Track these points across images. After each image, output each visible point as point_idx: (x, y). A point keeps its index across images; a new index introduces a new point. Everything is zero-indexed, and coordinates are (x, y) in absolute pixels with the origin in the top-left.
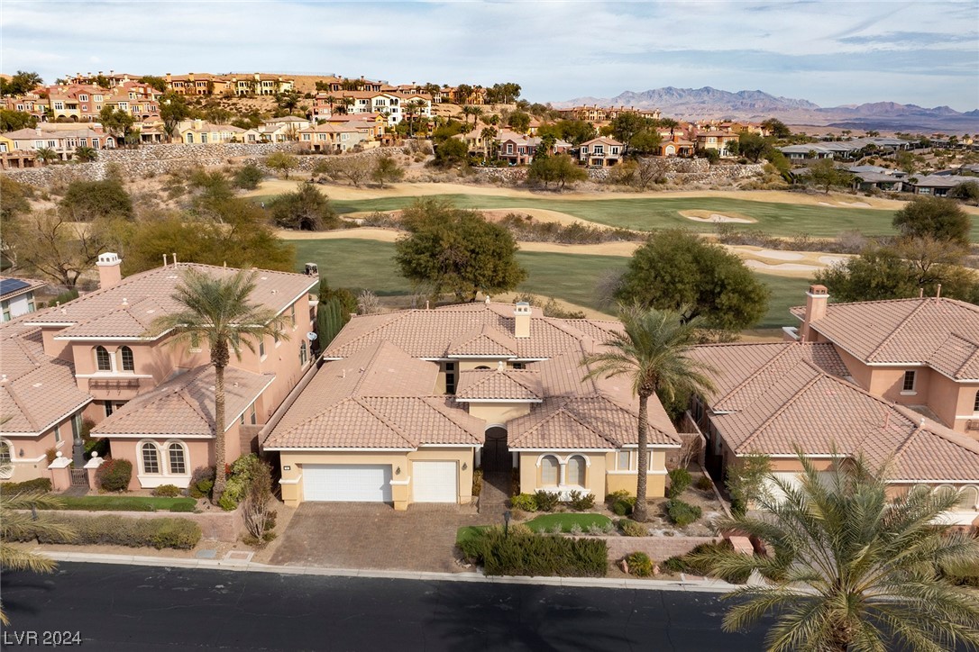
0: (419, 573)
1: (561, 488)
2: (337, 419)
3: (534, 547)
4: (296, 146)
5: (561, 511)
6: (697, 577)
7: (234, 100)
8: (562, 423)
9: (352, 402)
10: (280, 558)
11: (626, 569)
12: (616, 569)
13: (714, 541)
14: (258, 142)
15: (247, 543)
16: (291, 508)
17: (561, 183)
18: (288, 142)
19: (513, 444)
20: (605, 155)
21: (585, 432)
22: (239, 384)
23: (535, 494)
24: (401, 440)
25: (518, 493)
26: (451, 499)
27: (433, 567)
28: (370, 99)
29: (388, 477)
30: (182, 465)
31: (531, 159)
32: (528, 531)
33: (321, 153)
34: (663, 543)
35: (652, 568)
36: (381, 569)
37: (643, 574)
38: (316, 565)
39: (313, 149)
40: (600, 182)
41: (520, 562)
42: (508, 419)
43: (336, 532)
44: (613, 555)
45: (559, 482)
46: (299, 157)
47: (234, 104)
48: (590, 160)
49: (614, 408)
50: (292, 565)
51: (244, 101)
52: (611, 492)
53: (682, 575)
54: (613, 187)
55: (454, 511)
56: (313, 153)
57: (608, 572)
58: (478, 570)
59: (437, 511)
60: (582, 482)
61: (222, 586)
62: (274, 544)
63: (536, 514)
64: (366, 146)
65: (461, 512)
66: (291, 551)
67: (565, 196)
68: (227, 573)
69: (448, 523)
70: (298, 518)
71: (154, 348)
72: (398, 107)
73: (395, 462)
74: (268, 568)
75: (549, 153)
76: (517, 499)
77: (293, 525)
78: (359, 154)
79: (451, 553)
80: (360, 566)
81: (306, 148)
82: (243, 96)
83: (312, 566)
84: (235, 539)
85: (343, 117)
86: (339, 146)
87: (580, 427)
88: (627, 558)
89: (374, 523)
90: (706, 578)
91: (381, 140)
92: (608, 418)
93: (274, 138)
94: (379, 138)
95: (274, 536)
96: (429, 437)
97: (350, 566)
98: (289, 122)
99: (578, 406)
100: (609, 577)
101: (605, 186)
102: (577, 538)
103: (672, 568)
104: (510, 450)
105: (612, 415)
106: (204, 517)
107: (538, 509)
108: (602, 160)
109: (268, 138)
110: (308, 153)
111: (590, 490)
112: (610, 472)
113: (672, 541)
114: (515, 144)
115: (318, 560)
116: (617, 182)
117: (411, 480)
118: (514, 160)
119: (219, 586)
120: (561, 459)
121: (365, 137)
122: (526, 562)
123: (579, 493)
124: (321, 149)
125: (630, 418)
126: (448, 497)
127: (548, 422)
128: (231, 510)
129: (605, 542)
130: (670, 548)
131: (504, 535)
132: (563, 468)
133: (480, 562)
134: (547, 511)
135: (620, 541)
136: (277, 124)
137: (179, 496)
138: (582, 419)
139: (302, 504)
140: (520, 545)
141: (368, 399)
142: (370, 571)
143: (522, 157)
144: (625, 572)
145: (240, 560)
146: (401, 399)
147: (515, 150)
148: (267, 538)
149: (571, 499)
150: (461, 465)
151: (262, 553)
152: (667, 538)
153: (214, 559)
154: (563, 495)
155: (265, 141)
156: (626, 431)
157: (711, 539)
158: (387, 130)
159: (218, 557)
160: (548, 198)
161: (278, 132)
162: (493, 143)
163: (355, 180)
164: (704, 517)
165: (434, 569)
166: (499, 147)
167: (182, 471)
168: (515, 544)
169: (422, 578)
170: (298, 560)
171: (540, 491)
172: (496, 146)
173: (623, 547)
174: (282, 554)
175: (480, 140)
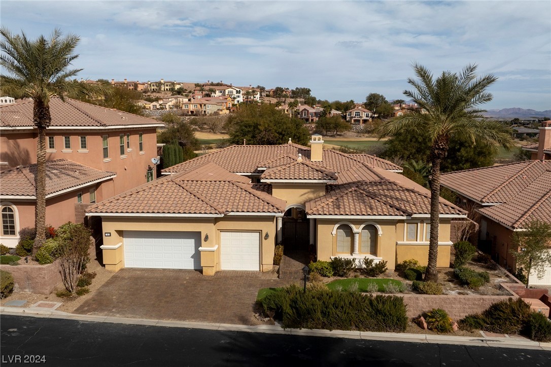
0: (218, 324)
1: (354, 256)
2: (155, 193)
3: (332, 300)
4: (180, 112)
5: (355, 277)
6: (497, 334)
7: (149, 94)
8: (354, 198)
9: (171, 183)
10: (86, 308)
11: (425, 325)
12: (414, 325)
13: (510, 300)
14: (158, 109)
15: (60, 295)
16: (110, 272)
17: (335, 133)
18: (175, 109)
19: (312, 211)
20: (361, 117)
21: (377, 204)
22: (80, 172)
23: (330, 261)
24: (209, 208)
25: (315, 260)
26: (255, 267)
27: (232, 320)
28: (225, 90)
29: (198, 244)
30: (13, 227)
31: (317, 119)
32: (326, 288)
33: (194, 115)
34: (460, 302)
35: (451, 325)
36: (180, 320)
37: (443, 330)
38: (118, 315)
39: (190, 113)
40: (358, 132)
41: (319, 315)
42: (305, 199)
43: (146, 290)
44: (411, 314)
45: (352, 251)
46: (182, 117)
47: (148, 96)
48: (353, 120)
49: (401, 189)
50: (95, 314)
51: (154, 94)
52: (400, 262)
53: (481, 332)
54: (366, 135)
55: (257, 277)
56: (190, 115)
57: (408, 329)
58: (276, 323)
59: (241, 277)
60: (374, 251)
61: (15, 330)
62: (84, 298)
63: (332, 279)
64: (221, 113)
65: (263, 278)
66: (100, 303)
67: (338, 139)
68: (27, 319)
69: (250, 286)
70: (115, 279)
71: (11, 141)
72: (241, 95)
73: (203, 228)
74: (71, 316)
75: (328, 116)
76: (313, 265)
77: (107, 284)
78: (216, 117)
79: (251, 309)
80: (160, 317)
81: (186, 112)
82: (154, 91)
83: (114, 316)
84: (47, 292)
85: (208, 98)
86: (205, 112)
87: (372, 201)
88: (425, 315)
89: (182, 284)
90: (506, 335)
91: (230, 110)
92: (396, 195)
93: (167, 107)
94: (228, 109)
95: (87, 291)
96: (235, 207)
97: (151, 317)
98: (176, 98)
99: (368, 188)
100: (408, 332)
101: (362, 134)
102: (374, 295)
103: (471, 325)
104: (308, 217)
105: (399, 193)
106: (20, 269)
107: (334, 275)
108: (359, 121)
109: (164, 107)
110: (187, 115)
111: (381, 258)
112: (399, 242)
113: (468, 300)
114: (308, 111)
115: (122, 311)
116: (369, 132)
117: (219, 248)
118: (307, 120)
119: (11, 330)
120: (356, 229)
121: (221, 108)
122: (325, 314)
123: (372, 261)
124: (195, 113)
125: (416, 196)
126: (251, 265)
127: (342, 197)
128: (45, 263)
129: (402, 299)
130: (467, 307)
131: (303, 292)
132: (357, 237)
133: (278, 315)
134: (342, 276)
135: (417, 299)
136: (170, 99)
137: (8, 255)
138: (373, 196)
139: (122, 270)
140: (318, 298)
141: (186, 182)
142: (169, 321)
143: (312, 118)
144: (423, 328)
145: (46, 309)
146: (213, 182)
147: (308, 114)
148: (80, 293)
149: (364, 266)
150: (264, 235)
151: (69, 304)
152: (462, 296)
153: (21, 307)
154: (357, 262)
155: (162, 109)
156: (414, 204)
157: (507, 297)
158: (233, 105)
159: (25, 306)
160: (327, 139)
161: (170, 104)
162: (295, 111)
163: (213, 129)
164: (491, 282)
165: (232, 322)
166: (299, 113)
167: (13, 233)
168: (314, 298)
169: (220, 329)
170: (102, 310)
171: (336, 259)
172: (297, 113)
173: (420, 305)
174: (89, 306)
175: (287, 110)
